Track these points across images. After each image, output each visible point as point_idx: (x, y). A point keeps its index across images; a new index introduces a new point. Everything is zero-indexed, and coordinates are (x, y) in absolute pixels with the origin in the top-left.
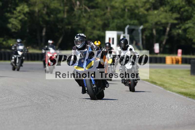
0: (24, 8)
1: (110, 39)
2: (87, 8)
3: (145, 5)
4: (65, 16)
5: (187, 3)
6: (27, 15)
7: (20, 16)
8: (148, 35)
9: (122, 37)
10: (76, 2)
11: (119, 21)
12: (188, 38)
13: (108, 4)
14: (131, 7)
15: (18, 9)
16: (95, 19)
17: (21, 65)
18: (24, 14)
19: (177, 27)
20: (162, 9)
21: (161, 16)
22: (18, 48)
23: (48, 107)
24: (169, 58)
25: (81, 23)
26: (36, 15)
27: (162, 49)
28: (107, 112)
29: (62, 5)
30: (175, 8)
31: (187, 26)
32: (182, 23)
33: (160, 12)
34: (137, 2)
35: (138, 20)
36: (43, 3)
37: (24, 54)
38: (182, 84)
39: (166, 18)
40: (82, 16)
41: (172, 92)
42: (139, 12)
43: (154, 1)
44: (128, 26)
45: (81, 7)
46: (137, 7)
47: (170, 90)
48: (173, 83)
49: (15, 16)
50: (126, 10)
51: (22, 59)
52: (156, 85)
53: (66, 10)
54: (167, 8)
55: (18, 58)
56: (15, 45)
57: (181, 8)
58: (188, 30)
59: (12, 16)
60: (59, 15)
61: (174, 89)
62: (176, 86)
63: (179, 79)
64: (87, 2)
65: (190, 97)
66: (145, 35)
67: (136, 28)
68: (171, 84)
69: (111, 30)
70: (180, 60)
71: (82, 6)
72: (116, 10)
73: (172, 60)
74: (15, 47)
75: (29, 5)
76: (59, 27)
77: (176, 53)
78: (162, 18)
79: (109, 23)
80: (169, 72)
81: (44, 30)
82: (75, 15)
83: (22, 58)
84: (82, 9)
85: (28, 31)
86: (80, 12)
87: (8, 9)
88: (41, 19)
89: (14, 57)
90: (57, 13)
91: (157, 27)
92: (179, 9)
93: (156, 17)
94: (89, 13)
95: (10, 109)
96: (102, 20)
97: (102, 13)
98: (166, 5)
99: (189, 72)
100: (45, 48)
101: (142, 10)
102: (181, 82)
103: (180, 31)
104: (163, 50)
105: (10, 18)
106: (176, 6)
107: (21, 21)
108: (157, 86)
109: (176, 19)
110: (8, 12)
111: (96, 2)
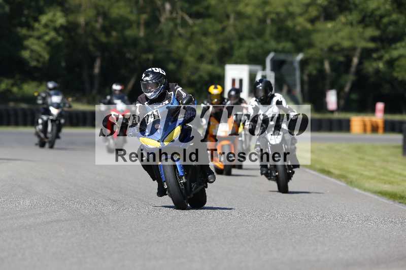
0: (56, 17)
1: (234, 81)
2: (187, 18)
3: (306, 11)
4: (142, 34)
5: (395, 6)
6: (62, 32)
7: (47, 34)
8: (314, 72)
9: (258, 78)
10: (163, 5)
11: (252, 44)
12: (396, 79)
13: (230, 9)
14: (278, 14)
15: (44, 19)
16: (204, 39)
17: (57, 137)
18: (56, 30)
19: (375, 55)
20: (342, 19)
21: (341, 34)
22: (49, 100)
23: (105, 222)
24: (357, 121)
25: (174, 49)
26: (80, 31)
27: (342, 102)
28: (228, 232)
29: (135, 11)
30: (370, 16)
31: (395, 53)
32: (384, 48)
33: (339, 26)
34: (290, 4)
35: (293, 41)
36: (96, 7)
37: (63, 113)
38: (384, 175)
39: (351, 38)
40: (176, 33)
41: (363, 192)
42: (295, 26)
43: (325, 3)
44: (271, 55)
45: (174, 15)
46: (291, 15)
47: (360, 187)
48: (366, 173)
49: (36, 34)
50: (269, 21)
51: (60, 123)
52: (331, 177)
53: (142, 21)
54: (354, 17)
55: (51, 122)
56: (43, 95)
57: (382, 17)
58: (397, 63)
59: (31, 33)
60: (129, 33)
61: (367, 185)
62: (373, 178)
63: (378, 164)
64: (186, 5)
65: (402, 201)
66: (306, 72)
67: (289, 58)
68: (362, 175)
69: (236, 63)
70: (381, 124)
71: (177, 13)
72: (247, 22)
73: (365, 125)
74: (44, 99)
75: (66, 11)
76: (128, 55)
77: (373, 110)
78: (342, 38)
79: (232, 48)
80: (358, 149)
81: (98, 64)
82: (161, 32)
83: (60, 121)
84: (176, 19)
85: (63, 64)
86: (171, 25)
87: (24, 19)
88: (90, 41)
89: (42, 119)
90: (124, 28)
91: (333, 56)
92: (377, 18)
93: (330, 36)
94: (191, 27)
95: (28, 227)
96: (217, 42)
97: (219, 27)
98: (350, 10)
99: (400, 150)
100: (106, 101)
101: (300, 20)
102: (382, 171)
103: (381, 65)
104: (346, 105)
105: (26, 37)
106: (372, 12)
107: (48, 43)
108: (333, 180)
109: (373, 39)
110: (22, 25)
111: (205, 4)
